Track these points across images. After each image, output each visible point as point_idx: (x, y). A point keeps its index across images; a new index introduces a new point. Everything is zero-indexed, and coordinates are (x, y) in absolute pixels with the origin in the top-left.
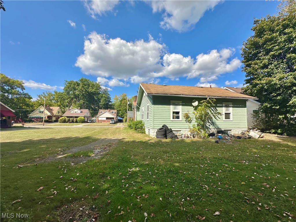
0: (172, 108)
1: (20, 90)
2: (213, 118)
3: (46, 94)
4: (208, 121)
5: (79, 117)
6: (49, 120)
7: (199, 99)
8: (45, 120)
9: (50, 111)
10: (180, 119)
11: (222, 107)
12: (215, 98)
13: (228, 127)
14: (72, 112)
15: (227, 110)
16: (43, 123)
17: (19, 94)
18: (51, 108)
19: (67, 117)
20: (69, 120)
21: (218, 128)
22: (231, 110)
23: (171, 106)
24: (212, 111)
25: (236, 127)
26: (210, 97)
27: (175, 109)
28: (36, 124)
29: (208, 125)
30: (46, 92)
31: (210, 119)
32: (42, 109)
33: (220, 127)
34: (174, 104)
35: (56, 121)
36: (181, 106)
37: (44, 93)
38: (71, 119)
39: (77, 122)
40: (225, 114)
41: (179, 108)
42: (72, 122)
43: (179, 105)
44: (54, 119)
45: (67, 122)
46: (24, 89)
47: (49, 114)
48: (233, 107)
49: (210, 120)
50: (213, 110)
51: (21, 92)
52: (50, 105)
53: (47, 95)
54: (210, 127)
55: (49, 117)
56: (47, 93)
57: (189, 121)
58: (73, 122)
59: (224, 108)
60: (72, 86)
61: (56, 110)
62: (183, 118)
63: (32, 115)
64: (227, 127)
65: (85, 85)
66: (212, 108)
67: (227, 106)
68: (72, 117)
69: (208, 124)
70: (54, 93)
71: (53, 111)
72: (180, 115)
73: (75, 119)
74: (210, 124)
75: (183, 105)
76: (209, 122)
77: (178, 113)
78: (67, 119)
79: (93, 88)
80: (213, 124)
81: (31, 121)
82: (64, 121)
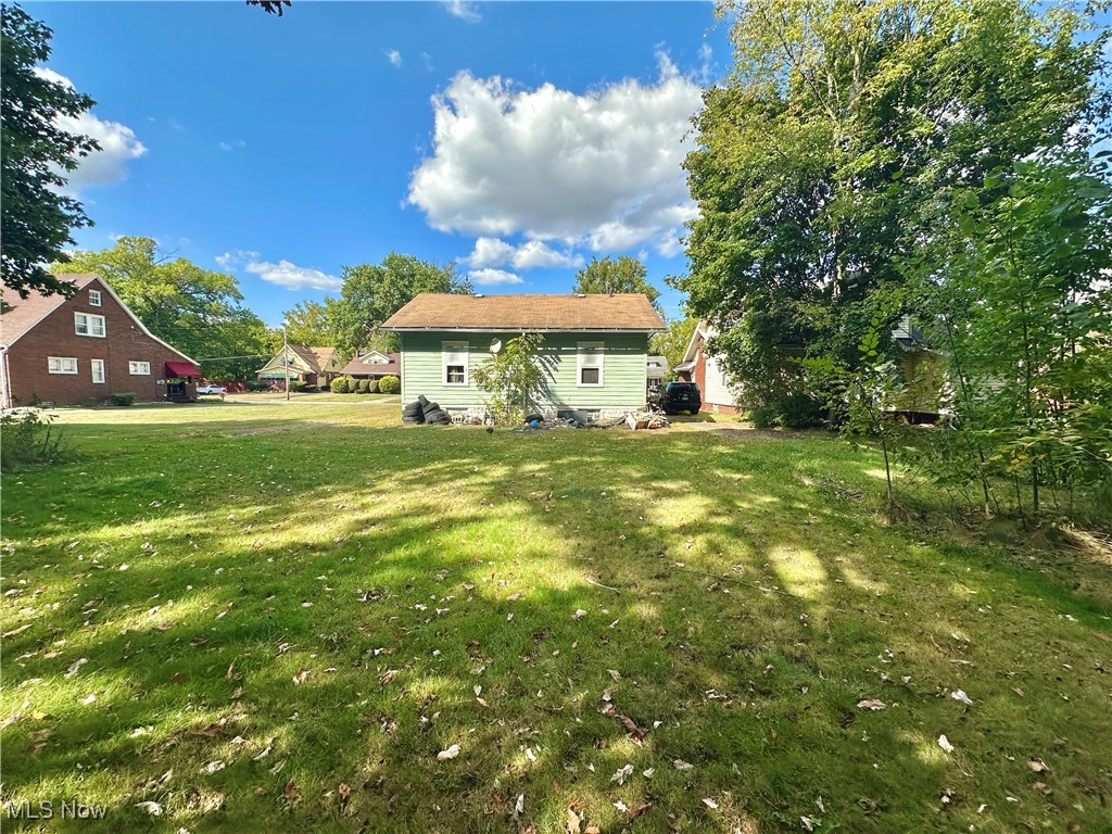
0: (445, 358)
1: (230, 301)
2: (549, 380)
3: (303, 308)
4: (536, 388)
5: (382, 376)
6: (308, 385)
7: (504, 337)
8: (291, 386)
9: (311, 358)
10: (466, 383)
11: (575, 352)
12: (543, 334)
13: (590, 403)
14: (366, 362)
15: (589, 361)
16: (285, 394)
17: (229, 315)
18: (314, 349)
19: (355, 376)
20: (357, 385)
21: (562, 404)
22: (599, 360)
23: (443, 354)
24: (547, 365)
25: (612, 403)
26: (529, 331)
27: (452, 359)
28: (276, 395)
29: (534, 398)
30: (305, 302)
31: (540, 383)
32: (291, 354)
33: (567, 403)
34: (451, 349)
35: (326, 389)
36: (467, 354)
37: (298, 306)
38: (362, 381)
39: (377, 391)
40: (583, 370)
41: (462, 358)
42: (365, 392)
43: (462, 350)
44: (321, 382)
45: (352, 392)
46: (242, 298)
47: (307, 368)
48: (606, 353)
49: (542, 387)
50: (549, 362)
51: (235, 305)
52: (314, 343)
53: (306, 311)
54: (540, 402)
55: (309, 377)
56: (307, 306)
57: (486, 387)
58: (367, 391)
59: (579, 356)
60: (363, 283)
61: (325, 355)
62: (473, 380)
63: (266, 372)
64: (585, 403)
65: (402, 279)
66: (548, 356)
67: (589, 351)
68: (366, 377)
69: (534, 396)
70: (326, 306)
71: (318, 360)
72: (466, 374)
73: (373, 382)
74: (540, 394)
75: (471, 351)
76: (538, 391)
77: (460, 369)
78: (352, 382)
79: (425, 287)
80: (549, 394)
81: (264, 387)
82: (345, 390)
